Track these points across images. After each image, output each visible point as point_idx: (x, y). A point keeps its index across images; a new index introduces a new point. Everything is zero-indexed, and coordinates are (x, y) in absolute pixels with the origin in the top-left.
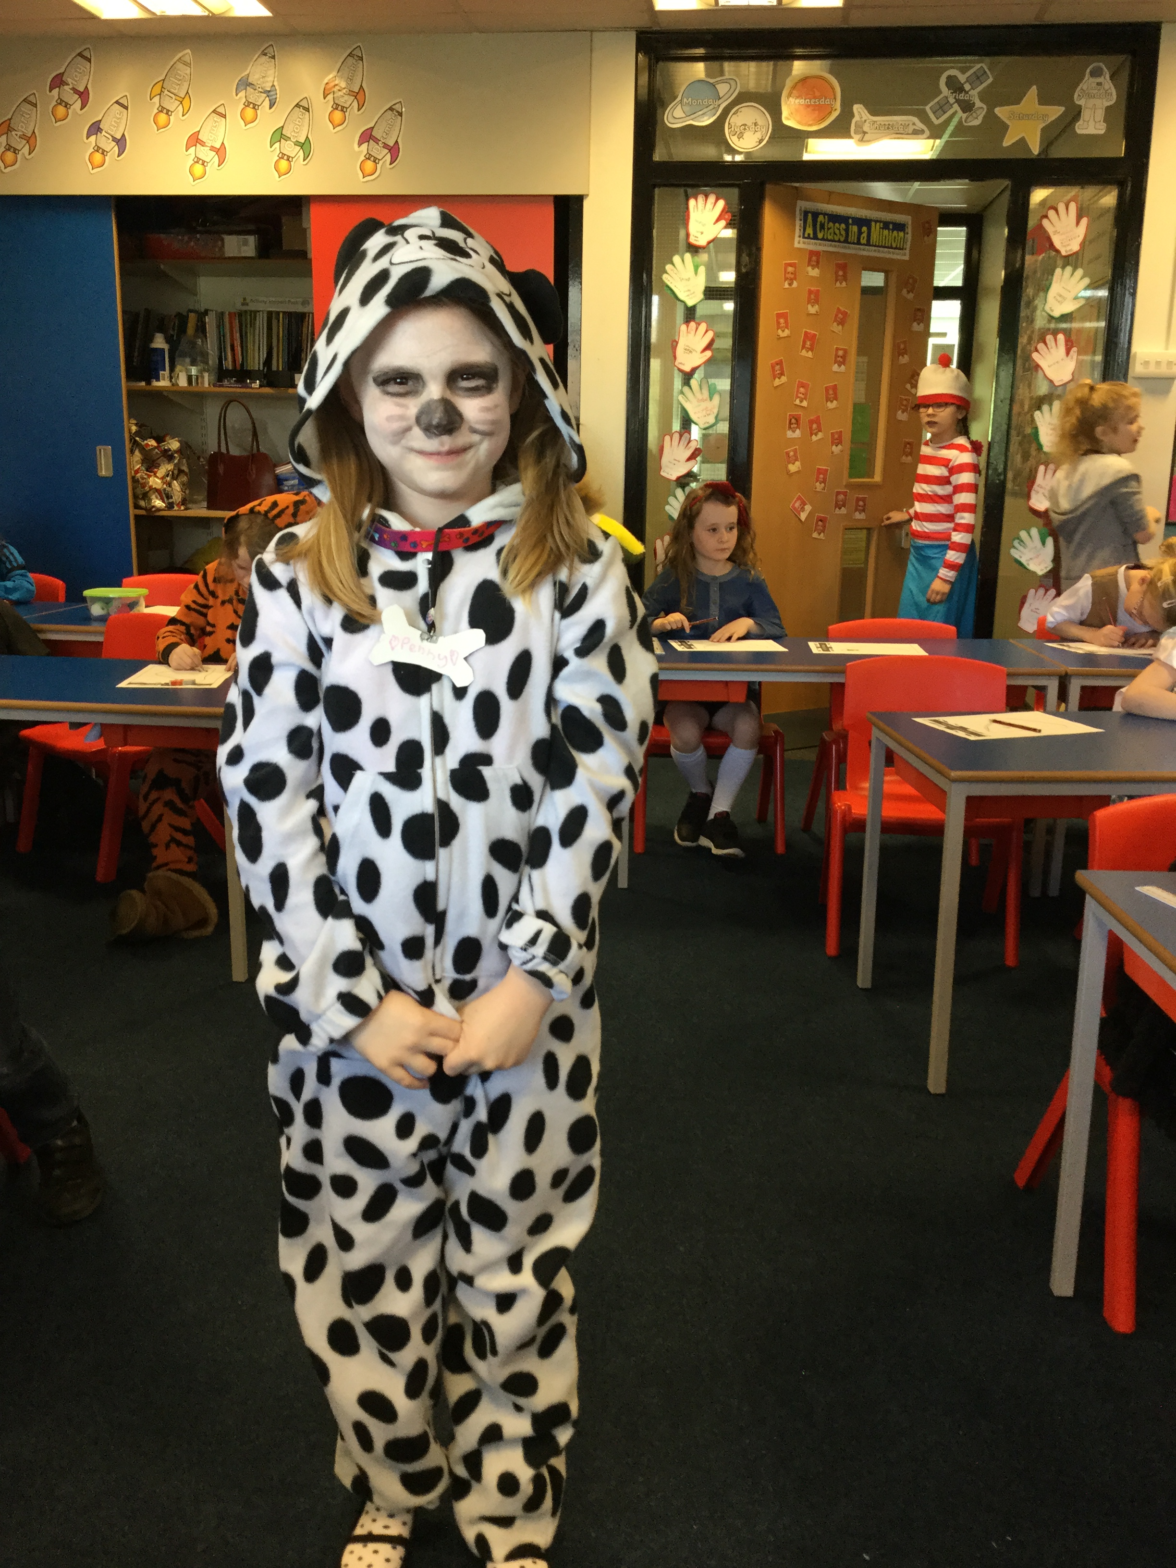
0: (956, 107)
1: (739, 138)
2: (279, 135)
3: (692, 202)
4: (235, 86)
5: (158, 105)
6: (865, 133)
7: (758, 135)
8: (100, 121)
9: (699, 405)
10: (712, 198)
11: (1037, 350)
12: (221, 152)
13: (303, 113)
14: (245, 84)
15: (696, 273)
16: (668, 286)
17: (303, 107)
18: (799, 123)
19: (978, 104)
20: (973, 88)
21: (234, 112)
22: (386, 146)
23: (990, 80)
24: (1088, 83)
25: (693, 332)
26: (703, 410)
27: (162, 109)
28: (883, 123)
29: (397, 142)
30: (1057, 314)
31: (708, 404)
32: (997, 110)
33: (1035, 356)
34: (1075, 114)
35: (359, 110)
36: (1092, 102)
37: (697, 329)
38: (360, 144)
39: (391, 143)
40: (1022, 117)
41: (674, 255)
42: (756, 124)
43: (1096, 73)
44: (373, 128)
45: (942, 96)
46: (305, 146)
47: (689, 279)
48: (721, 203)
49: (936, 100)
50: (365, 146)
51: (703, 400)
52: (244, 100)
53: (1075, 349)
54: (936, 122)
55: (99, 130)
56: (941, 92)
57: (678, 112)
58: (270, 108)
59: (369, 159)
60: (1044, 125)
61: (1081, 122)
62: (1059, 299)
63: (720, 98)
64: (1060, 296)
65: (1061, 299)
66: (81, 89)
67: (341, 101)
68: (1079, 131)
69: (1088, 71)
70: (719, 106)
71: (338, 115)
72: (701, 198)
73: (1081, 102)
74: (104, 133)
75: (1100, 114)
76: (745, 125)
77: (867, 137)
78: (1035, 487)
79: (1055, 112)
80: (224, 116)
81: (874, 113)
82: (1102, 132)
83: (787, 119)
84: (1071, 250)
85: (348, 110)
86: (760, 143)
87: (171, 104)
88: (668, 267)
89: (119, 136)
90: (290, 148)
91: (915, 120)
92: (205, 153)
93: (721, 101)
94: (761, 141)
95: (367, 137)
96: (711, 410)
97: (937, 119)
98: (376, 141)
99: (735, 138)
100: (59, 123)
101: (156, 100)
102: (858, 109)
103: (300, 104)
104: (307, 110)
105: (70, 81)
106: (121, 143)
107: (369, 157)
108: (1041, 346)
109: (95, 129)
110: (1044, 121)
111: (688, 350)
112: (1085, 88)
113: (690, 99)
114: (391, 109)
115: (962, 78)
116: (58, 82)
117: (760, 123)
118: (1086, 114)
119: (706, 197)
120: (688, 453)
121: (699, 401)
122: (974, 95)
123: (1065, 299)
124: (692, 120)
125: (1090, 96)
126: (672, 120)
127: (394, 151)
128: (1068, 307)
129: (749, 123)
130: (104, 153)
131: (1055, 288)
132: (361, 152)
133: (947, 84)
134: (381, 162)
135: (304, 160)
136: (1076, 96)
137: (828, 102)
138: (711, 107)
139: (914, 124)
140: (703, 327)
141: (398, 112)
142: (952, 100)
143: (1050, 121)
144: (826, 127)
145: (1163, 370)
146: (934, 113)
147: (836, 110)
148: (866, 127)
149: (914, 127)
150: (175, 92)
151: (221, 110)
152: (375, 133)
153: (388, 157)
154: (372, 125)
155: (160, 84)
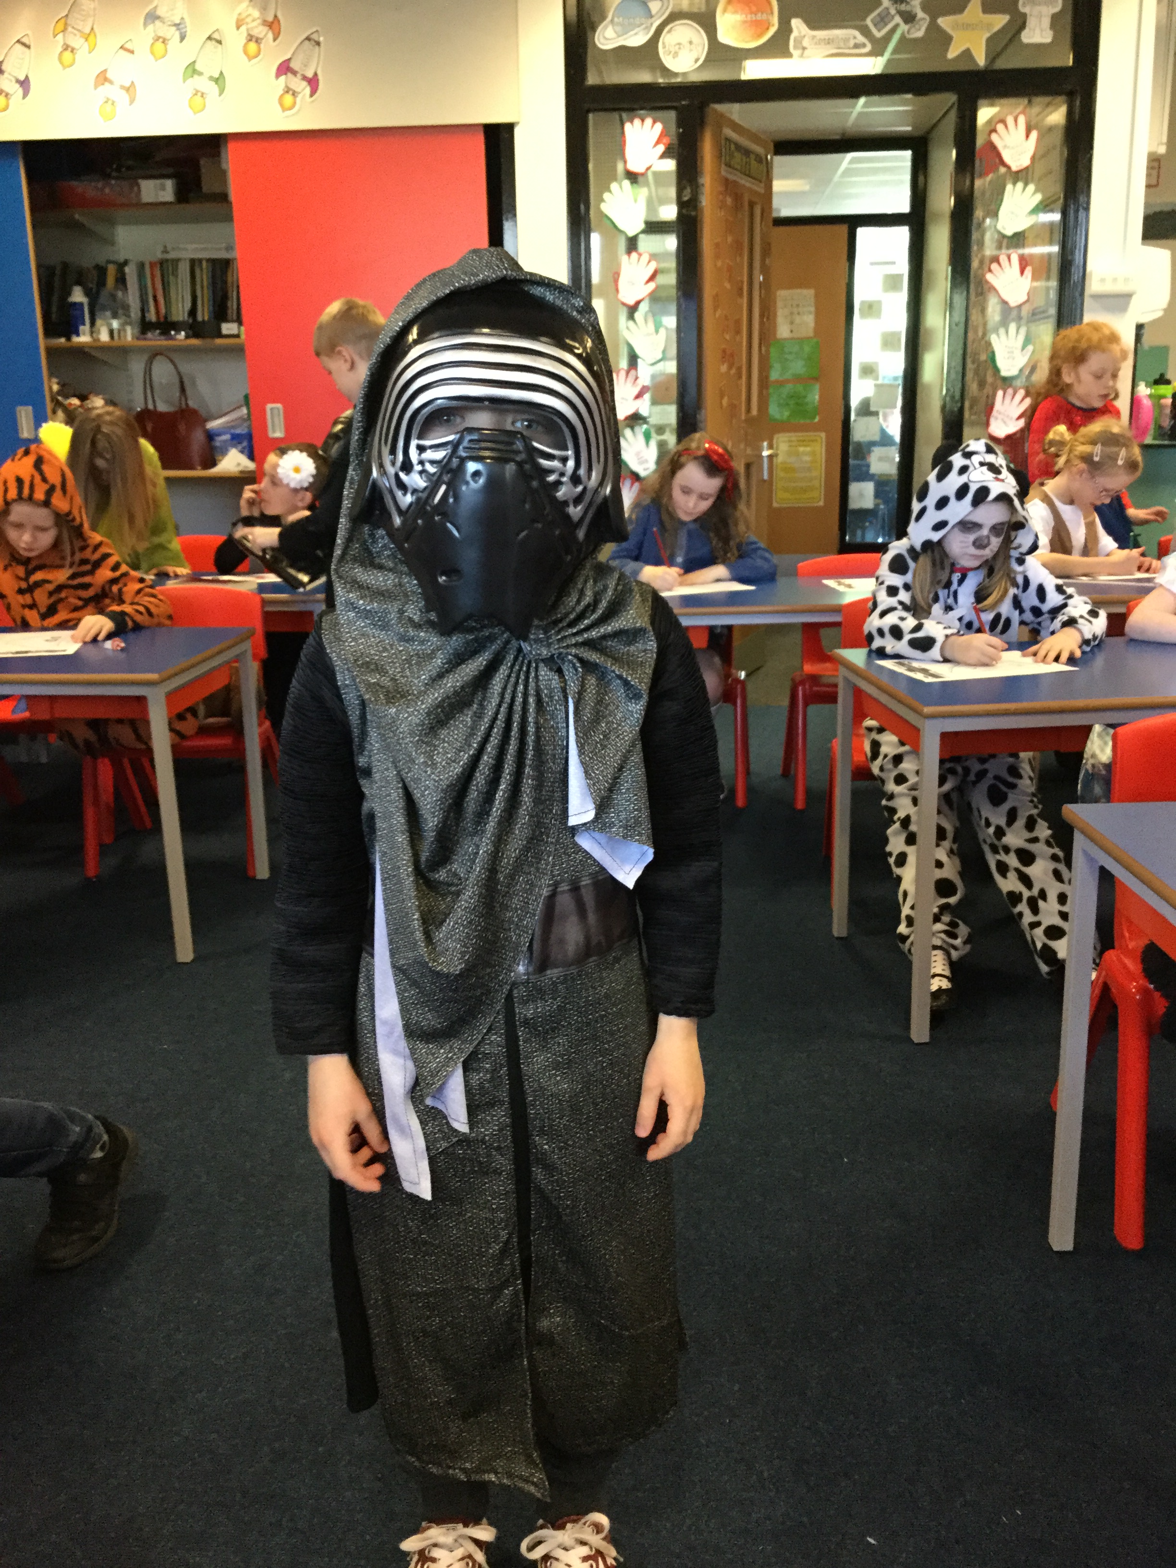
0: (898, 19)
1: (674, 58)
2: (192, 70)
3: (628, 126)
5: (62, 43)
7: (694, 54)
8: (2, 62)
9: (645, 340)
10: (649, 121)
11: (990, 270)
13: (216, 47)
14: (152, 17)
15: (636, 201)
16: (607, 216)
17: (214, 39)
18: (736, 40)
19: (920, 14)
21: (143, 47)
22: (304, 78)
25: (635, 264)
26: (649, 345)
27: (66, 47)
29: (316, 74)
30: (1009, 232)
31: (654, 339)
32: (942, 21)
33: (989, 277)
34: (1019, 23)
35: (275, 40)
36: (1037, 9)
37: (639, 260)
38: (278, 75)
39: (310, 74)
40: (967, 27)
41: (612, 182)
42: (691, 43)
44: (289, 60)
45: (882, 8)
46: (219, 80)
47: (628, 208)
48: (659, 127)
49: (878, 11)
50: (283, 78)
51: (648, 335)
52: (153, 35)
53: (1029, 271)
54: (878, 34)
56: (881, 3)
57: (610, 33)
58: (181, 42)
59: (288, 92)
60: (988, 35)
61: (1027, 31)
62: (1011, 216)
63: (652, 17)
64: (1012, 213)
65: (1013, 216)
67: (255, 32)
68: (1025, 41)
70: (652, 24)
71: (253, 46)
73: (1026, 10)
74: (6, 75)
75: (1046, 22)
76: (679, 44)
77: (806, 52)
78: (994, 413)
79: (1000, 21)
80: (133, 52)
82: (1049, 40)
83: (723, 36)
84: (1021, 165)
85: (264, 41)
86: (697, 63)
87: (76, 41)
88: (606, 196)
89: (22, 78)
90: (202, 83)
92: (115, 93)
93: (653, 19)
94: (697, 60)
95: (285, 69)
96: (657, 345)
97: (879, 31)
98: (295, 73)
99: (670, 58)
101: (60, 37)
103: (213, 36)
104: (220, 42)
106: (25, 84)
107: (288, 90)
108: (994, 266)
110: (989, 31)
111: (631, 282)
113: (621, 18)
114: (308, 39)
117: (695, 42)
118: (1031, 22)
119: (643, 121)
120: (636, 391)
121: (645, 335)
122: (916, 5)
123: (1017, 217)
124: (624, 40)
125: (1035, 3)
126: (602, 40)
127: (313, 83)
128: (1020, 226)
129: (684, 41)
130: (8, 96)
131: (1007, 206)
134: (300, 96)
135: (219, 96)
136: (1020, 4)
137: (764, 17)
138: (644, 26)
139: (855, 38)
140: (645, 258)
141: (315, 42)
142: (893, 11)
143: (996, 28)
144: (764, 44)
145: (1120, 288)
146: (875, 25)
147: (773, 25)
148: (805, 43)
149: (857, 41)
150: (80, 28)
151: (128, 46)
152: (292, 65)
153: (308, 90)
154: (288, 56)
155: (63, 21)
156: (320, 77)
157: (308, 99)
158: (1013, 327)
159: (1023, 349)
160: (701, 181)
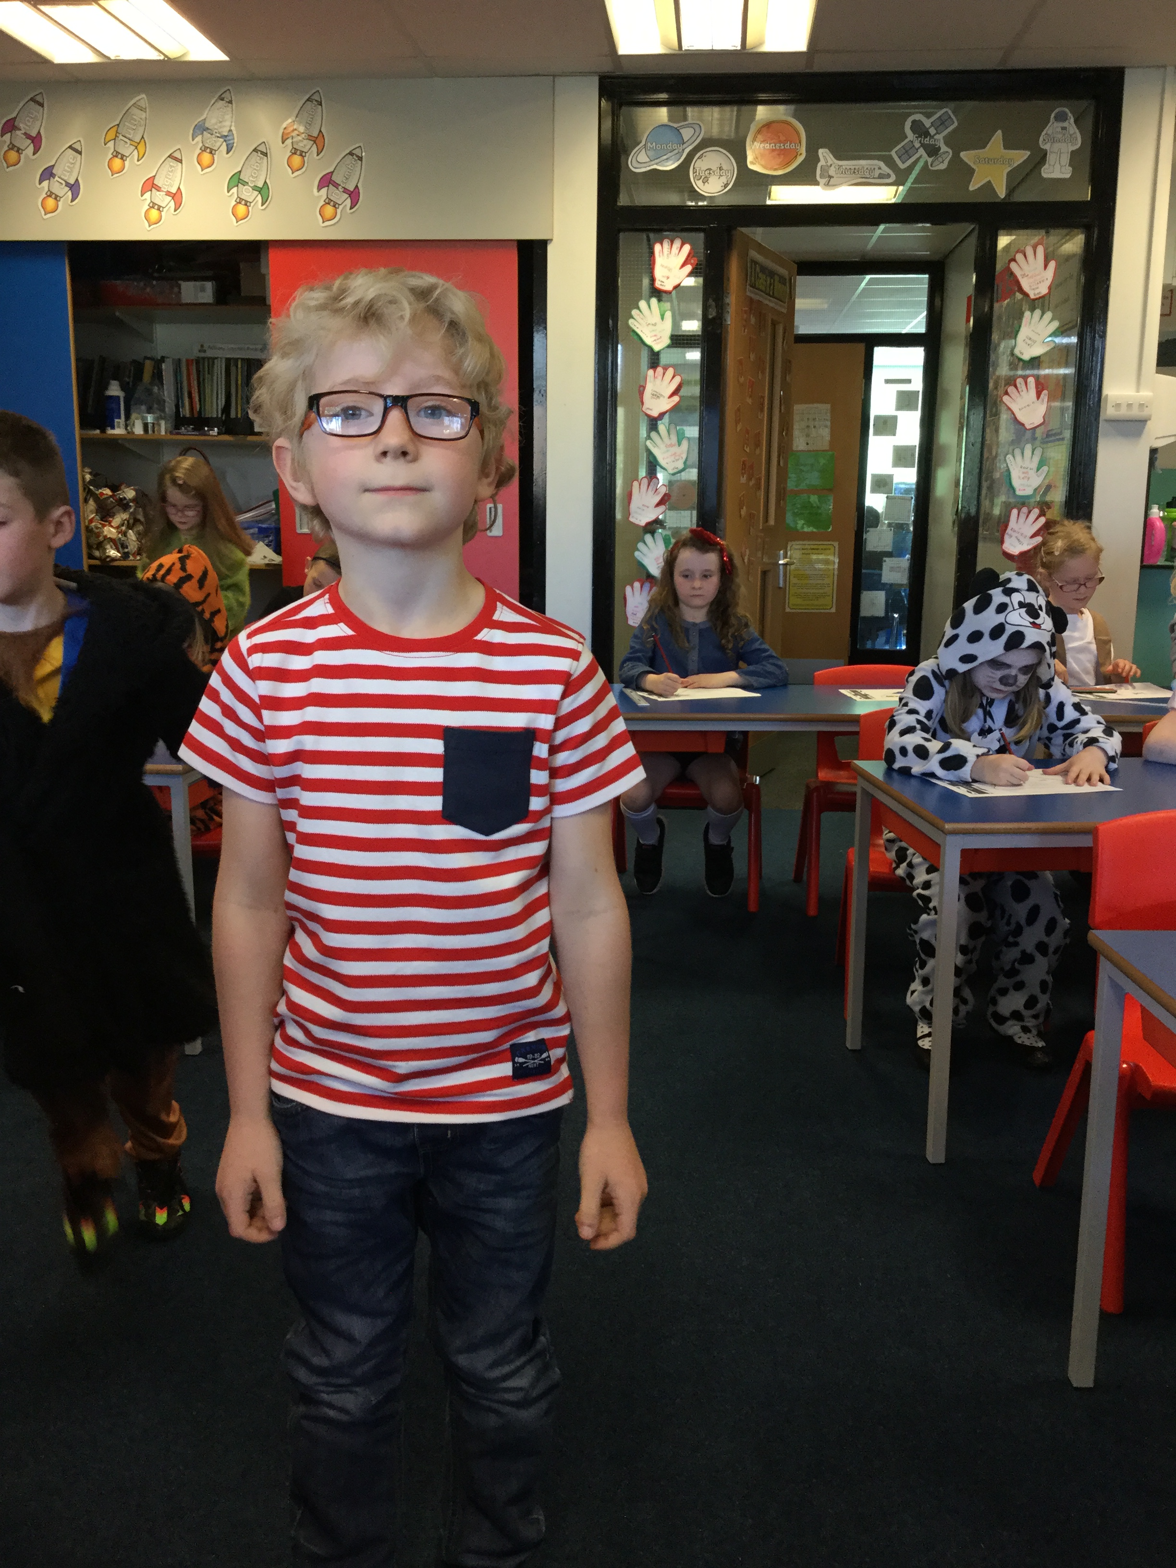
0: (922, 151)
1: (704, 183)
2: (237, 180)
3: (657, 247)
4: (191, 132)
5: (112, 150)
6: (830, 177)
7: (724, 180)
8: (53, 166)
9: (667, 451)
10: (677, 243)
11: (1007, 393)
12: (176, 197)
13: (261, 158)
14: (201, 129)
15: (662, 319)
16: (634, 331)
17: (261, 152)
18: (765, 167)
19: (944, 148)
20: (937, 133)
21: (190, 156)
22: (345, 190)
23: (956, 124)
24: (1053, 128)
25: (660, 378)
26: (671, 456)
27: (116, 154)
28: (848, 167)
29: (357, 187)
30: (1026, 357)
31: (676, 449)
32: (963, 154)
33: (1006, 399)
34: (1040, 158)
35: (318, 155)
36: (1057, 146)
37: (664, 374)
38: (320, 188)
39: (351, 188)
40: (988, 161)
41: (639, 300)
42: (721, 169)
43: (1061, 117)
44: (332, 173)
45: (906, 141)
46: (263, 191)
47: (655, 325)
48: (687, 248)
49: (903, 144)
50: (324, 190)
51: (671, 445)
52: (201, 145)
53: (1045, 392)
54: (902, 166)
55: (52, 175)
56: (906, 137)
57: (643, 157)
58: (228, 153)
59: (329, 204)
60: (1010, 169)
61: (1046, 166)
62: (1029, 342)
63: (684, 143)
64: (1030, 339)
65: (1031, 342)
66: (34, 134)
67: (300, 146)
68: (1045, 175)
69: (1053, 115)
70: (683, 150)
71: (297, 159)
72: (666, 244)
73: (1046, 147)
74: (57, 178)
75: (1066, 159)
76: (710, 169)
77: (832, 179)
78: (1009, 531)
79: (1021, 156)
80: (180, 161)
81: (838, 157)
82: (1068, 176)
83: (752, 163)
84: (1038, 293)
85: (307, 154)
86: (725, 188)
87: (126, 150)
88: (634, 312)
89: (72, 182)
90: (248, 193)
91: (881, 164)
92: (161, 198)
93: (685, 145)
94: (726, 186)
95: (327, 181)
96: (679, 456)
97: (903, 163)
98: (336, 185)
99: (700, 183)
100: (11, 168)
101: (111, 144)
102: (824, 154)
103: (259, 148)
104: (266, 154)
105: (22, 126)
106: (74, 188)
107: (328, 202)
108: (1011, 389)
109: (48, 174)
110: (1010, 165)
111: (656, 396)
112: (1050, 132)
113: (654, 144)
114: (351, 154)
115: (927, 123)
116: (11, 126)
117: (724, 167)
118: (1051, 158)
119: (672, 242)
120: (658, 499)
121: (667, 446)
122: (939, 139)
123: (1035, 342)
124: (656, 164)
125: (1054, 141)
126: (635, 164)
127: (354, 196)
128: (1038, 351)
129: (714, 168)
130: (56, 198)
131: (1024, 333)
132: (321, 196)
133: (911, 128)
134: (341, 207)
135: (262, 205)
136: (1041, 139)
137: (793, 146)
138: (676, 151)
139: (880, 168)
140: (670, 372)
141: (357, 156)
142: (917, 145)
143: (1016, 165)
144: (791, 171)
145: (1135, 413)
146: (900, 157)
147: (801, 154)
148: (832, 172)
149: (880, 171)
150: (130, 137)
151: (177, 155)
152: (334, 178)
153: (348, 202)
154: (331, 170)
155: (115, 128)
156: (361, 191)
157: (349, 211)
158: (1028, 448)
159: (1038, 470)
160: (727, 301)
